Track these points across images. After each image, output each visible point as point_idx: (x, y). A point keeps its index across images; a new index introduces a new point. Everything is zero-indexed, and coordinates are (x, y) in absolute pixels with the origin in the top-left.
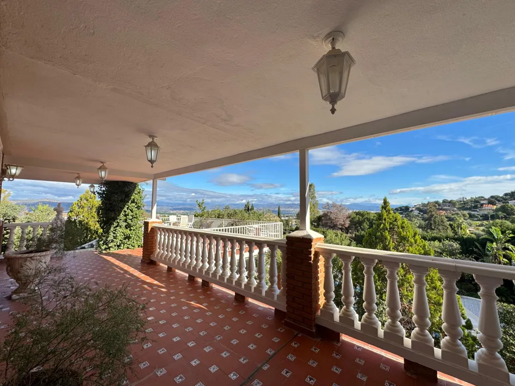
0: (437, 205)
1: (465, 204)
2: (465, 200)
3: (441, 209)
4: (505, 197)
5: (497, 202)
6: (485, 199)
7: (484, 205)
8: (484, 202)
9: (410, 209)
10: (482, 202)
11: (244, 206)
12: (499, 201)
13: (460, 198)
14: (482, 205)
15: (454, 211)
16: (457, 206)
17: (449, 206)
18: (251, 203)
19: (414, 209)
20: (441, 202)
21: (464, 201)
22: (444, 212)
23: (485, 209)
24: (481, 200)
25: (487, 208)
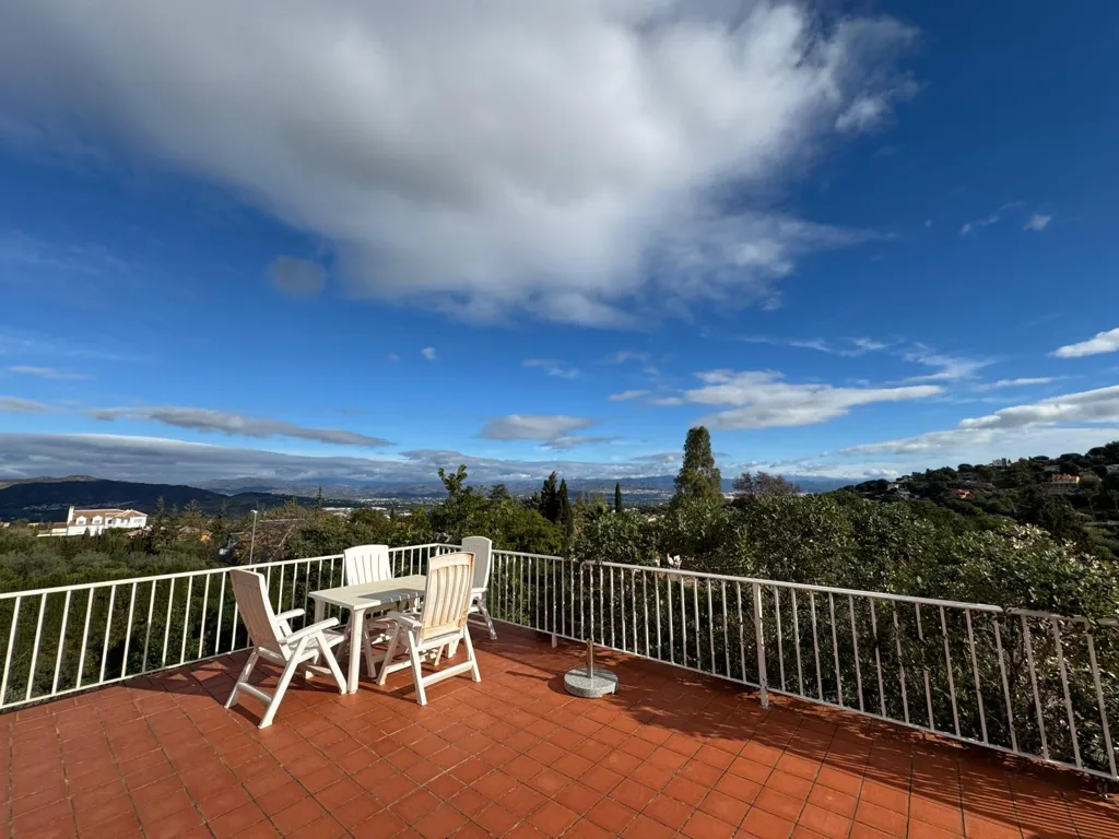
0: (948, 477)
1: (1009, 472)
2: (1008, 465)
3: (958, 486)
4: (1092, 457)
5: (1080, 468)
6: (1052, 463)
7: (1054, 476)
8: (1052, 468)
9: (889, 488)
10: (1047, 469)
11: (543, 485)
12: (1083, 465)
13: (998, 461)
14: (1049, 474)
15: (988, 490)
16: (993, 479)
17: (975, 479)
18: (559, 478)
19: (897, 486)
20: (956, 469)
21: (1006, 467)
22: (967, 493)
23: (1056, 485)
24: (1045, 464)
25: (1060, 482)
